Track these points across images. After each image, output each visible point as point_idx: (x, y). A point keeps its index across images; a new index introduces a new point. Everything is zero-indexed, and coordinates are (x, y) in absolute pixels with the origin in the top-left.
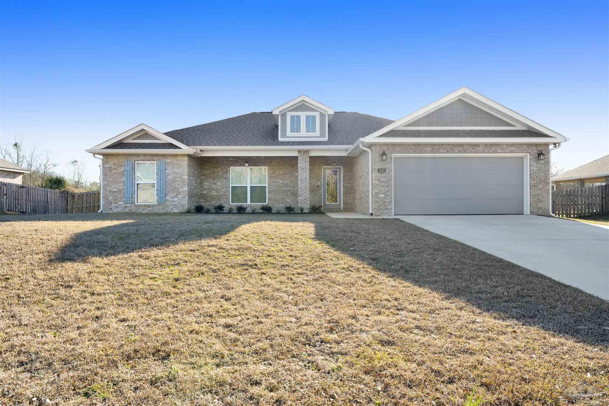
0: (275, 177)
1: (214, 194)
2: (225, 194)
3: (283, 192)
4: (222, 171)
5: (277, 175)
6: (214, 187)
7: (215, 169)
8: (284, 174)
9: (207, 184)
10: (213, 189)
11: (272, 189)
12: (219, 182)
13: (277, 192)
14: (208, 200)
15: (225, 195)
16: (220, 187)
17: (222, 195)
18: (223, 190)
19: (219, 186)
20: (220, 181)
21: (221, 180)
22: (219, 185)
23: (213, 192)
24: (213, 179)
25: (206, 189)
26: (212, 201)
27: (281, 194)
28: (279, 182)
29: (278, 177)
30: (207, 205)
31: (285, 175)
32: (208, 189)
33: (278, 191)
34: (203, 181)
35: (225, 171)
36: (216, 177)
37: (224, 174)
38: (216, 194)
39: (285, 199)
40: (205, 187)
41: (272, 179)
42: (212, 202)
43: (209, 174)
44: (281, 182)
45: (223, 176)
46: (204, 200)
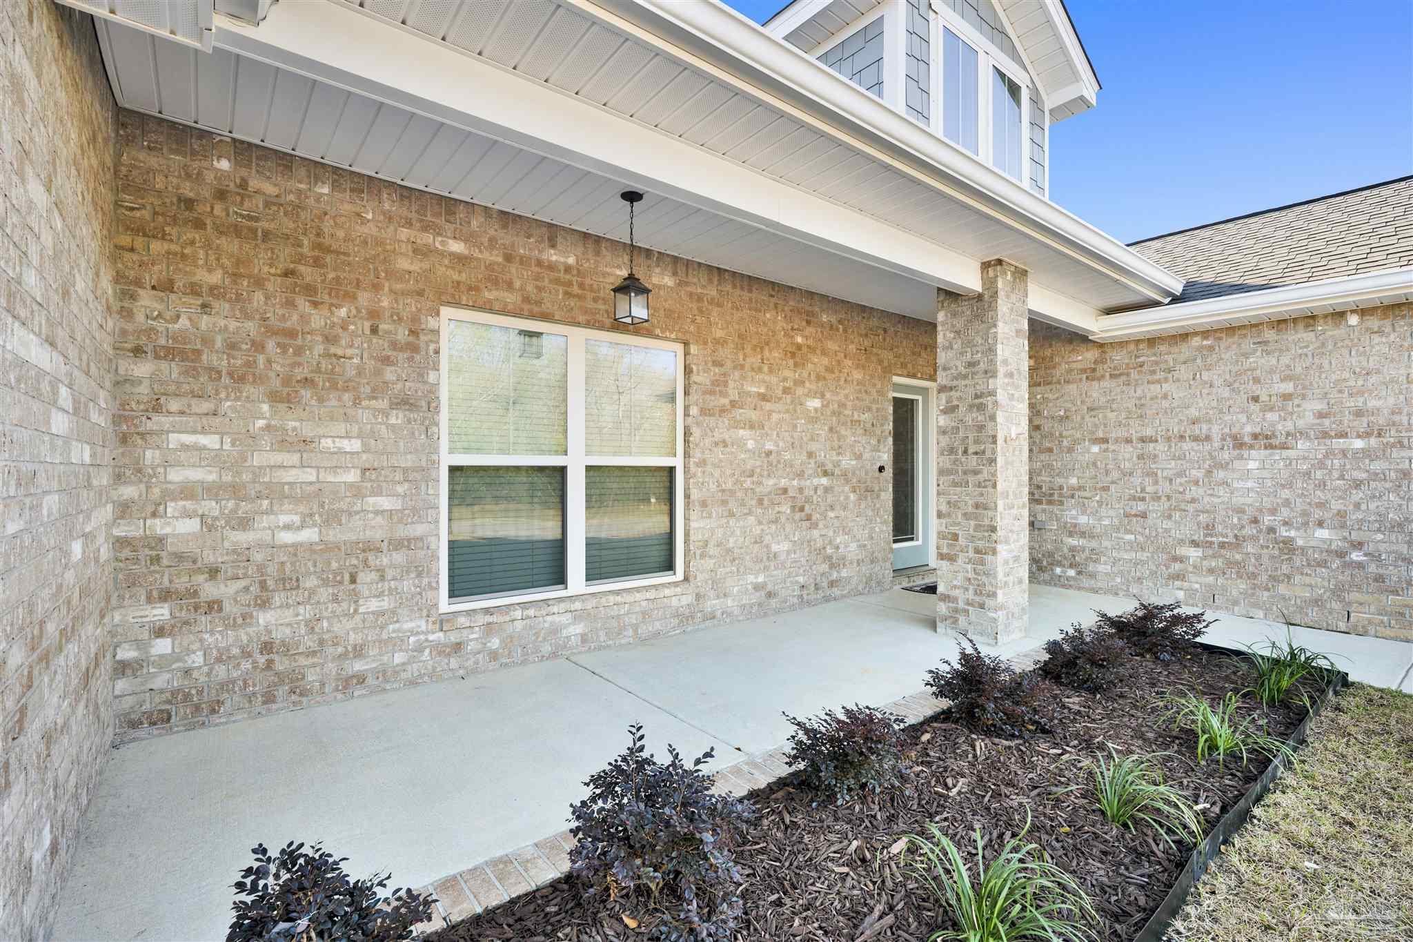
0: (723, 411)
1: (287, 537)
2: (402, 532)
3: (760, 502)
4: (374, 330)
5: (733, 404)
6: (289, 476)
7: (303, 304)
8: (763, 397)
9: (210, 441)
10: (278, 494)
11: (713, 487)
12: (341, 428)
13: (732, 505)
14: (214, 606)
15: (398, 544)
16: (352, 476)
17: (369, 547)
18: (385, 503)
19: (339, 460)
20: (346, 418)
21: (364, 416)
22: (341, 452)
23: (284, 519)
24: (274, 398)
25: (187, 492)
26: (264, 604)
27: (750, 513)
28: (741, 444)
29: (738, 413)
30: (197, 659)
31: (768, 406)
32: (212, 491)
33: (740, 494)
34: (156, 407)
35: (402, 334)
36: (307, 382)
37: (387, 361)
38: (309, 535)
39: (767, 539)
40: (176, 476)
41: (712, 421)
42: (264, 618)
43: (233, 346)
44: (750, 444)
45: (378, 373)
46: (162, 613)
